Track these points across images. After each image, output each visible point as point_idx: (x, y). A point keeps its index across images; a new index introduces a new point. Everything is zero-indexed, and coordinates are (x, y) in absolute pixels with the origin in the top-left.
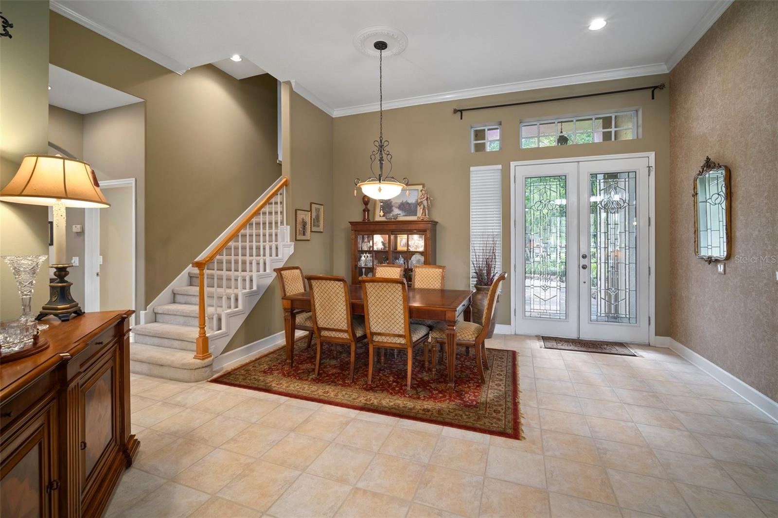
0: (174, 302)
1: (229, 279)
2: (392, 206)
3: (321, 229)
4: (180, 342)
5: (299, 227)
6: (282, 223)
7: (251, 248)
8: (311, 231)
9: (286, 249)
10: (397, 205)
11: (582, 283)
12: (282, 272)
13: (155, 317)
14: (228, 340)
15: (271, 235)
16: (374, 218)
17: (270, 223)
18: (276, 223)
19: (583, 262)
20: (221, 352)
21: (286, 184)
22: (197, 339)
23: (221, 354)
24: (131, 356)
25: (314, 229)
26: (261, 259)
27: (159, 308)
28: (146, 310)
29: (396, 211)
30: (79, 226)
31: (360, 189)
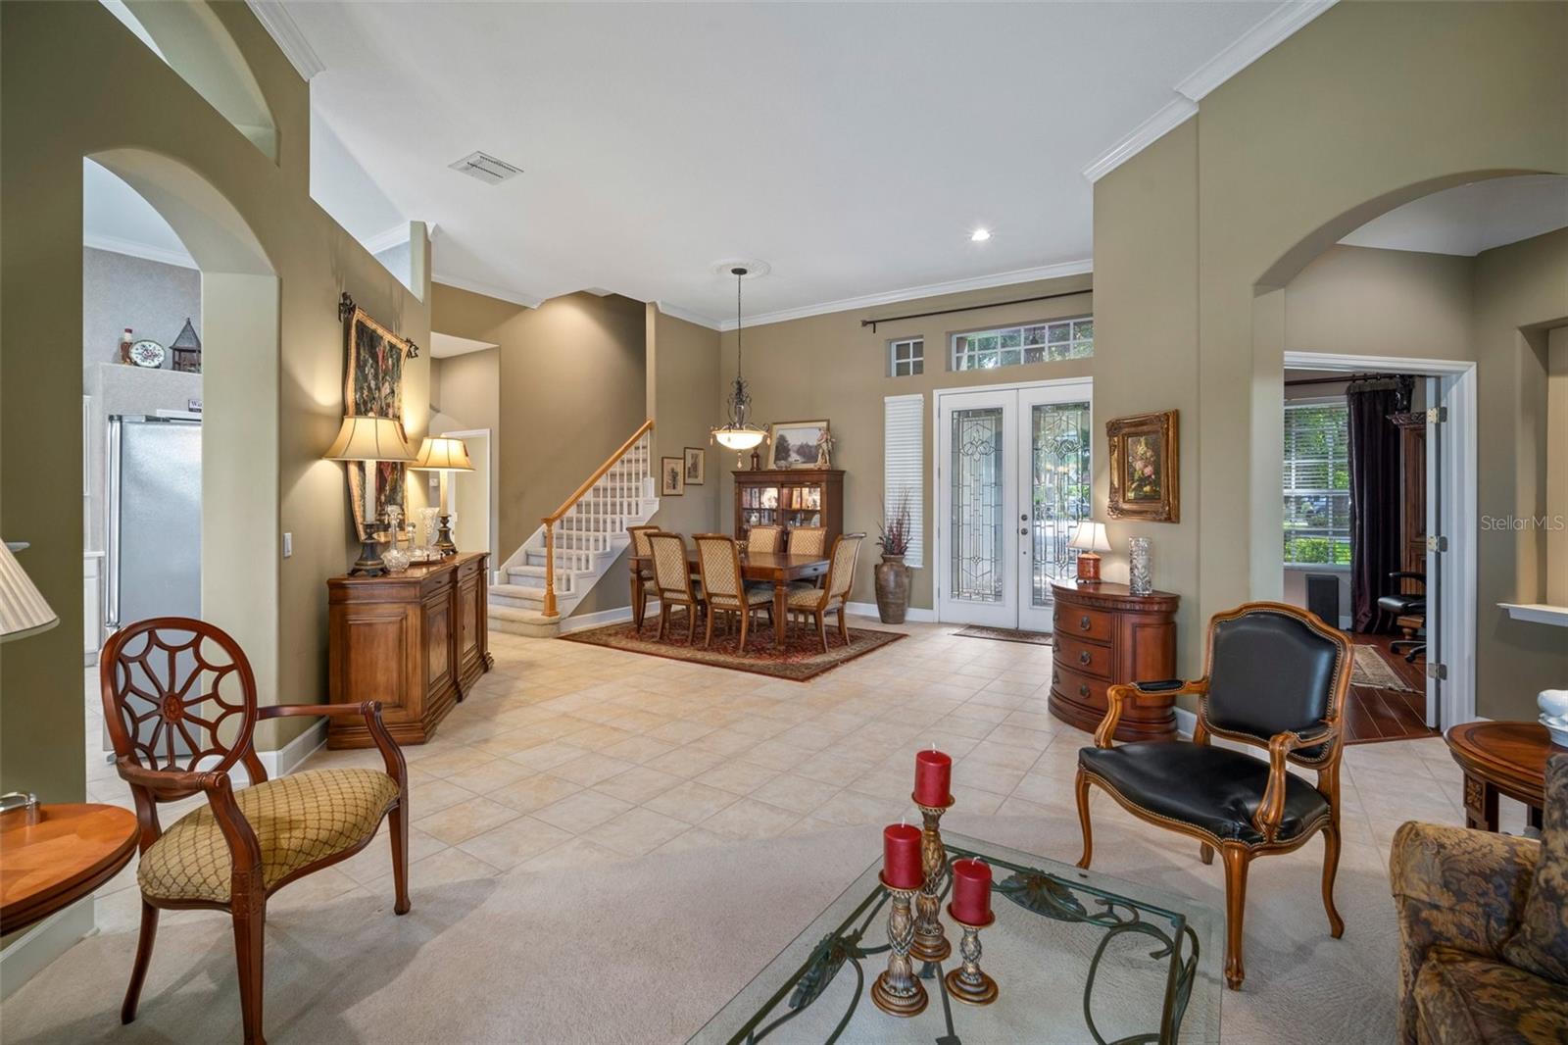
0: (528, 564)
1: (579, 539)
2: (789, 450)
3: (700, 480)
4: (530, 602)
5: (667, 478)
6: (645, 474)
7: (605, 504)
8: (685, 484)
9: (647, 505)
10: (795, 449)
11: (1021, 554)
12: (635, 532)
13: (508, 578)
14: (577, 602)
15: (629, 489)
16: (766, 466)
17: (629, 474)
18: (637, 474)
19: (1023, 525)
20: (569, 613)
21: (650, 427)
22: (545, 597)
23: (570, 616)
24: (489, 614)
25: (688, 481)
26: (617, 517)
27: (512, 568)
28: (499, 570)
29: (794, 457)
30: (436, 480)
31: (715, 437)
